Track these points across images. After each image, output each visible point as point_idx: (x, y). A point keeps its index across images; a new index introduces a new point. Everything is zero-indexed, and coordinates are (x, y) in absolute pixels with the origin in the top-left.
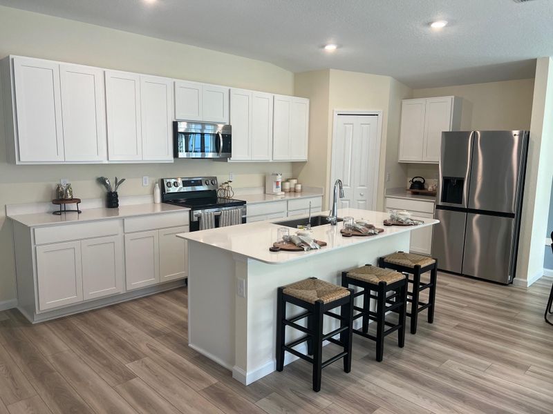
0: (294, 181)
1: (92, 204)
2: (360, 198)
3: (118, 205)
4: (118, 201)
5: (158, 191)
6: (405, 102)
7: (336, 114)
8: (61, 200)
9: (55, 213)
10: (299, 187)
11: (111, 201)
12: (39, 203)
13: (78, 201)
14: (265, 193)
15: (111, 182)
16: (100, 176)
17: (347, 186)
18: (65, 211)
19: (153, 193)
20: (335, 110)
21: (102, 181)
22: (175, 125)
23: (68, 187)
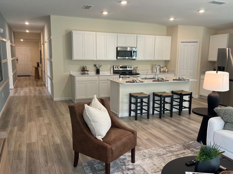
0: (165, 68)
1: (92, 72)
2: (190, 75)
3: (99, 73)
4: (99, 72)
5: (112, 70)
6: (211, 36)
7: (180, 42)
8: (84, 71)
9: (82, 74)
10: (167, 70)
11: (98, 72)
12: (78, 71)
13: (88, 71)
14: (152, 72)
15: (97, 66)
16: (95, 64)
17: (185, 70)
18: (85, 74)
19: (111, 70)
20: (180, 40)
21: (95, 65)
22: (117, 48)
23: (86, 67)
